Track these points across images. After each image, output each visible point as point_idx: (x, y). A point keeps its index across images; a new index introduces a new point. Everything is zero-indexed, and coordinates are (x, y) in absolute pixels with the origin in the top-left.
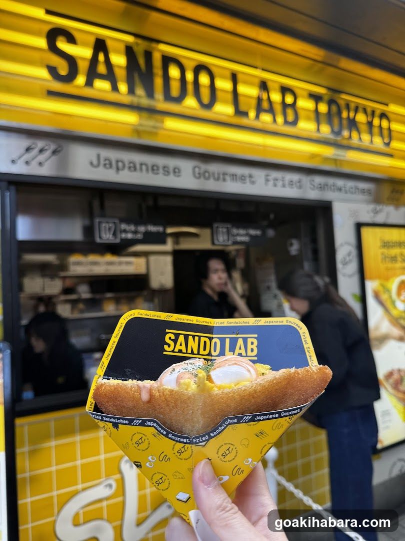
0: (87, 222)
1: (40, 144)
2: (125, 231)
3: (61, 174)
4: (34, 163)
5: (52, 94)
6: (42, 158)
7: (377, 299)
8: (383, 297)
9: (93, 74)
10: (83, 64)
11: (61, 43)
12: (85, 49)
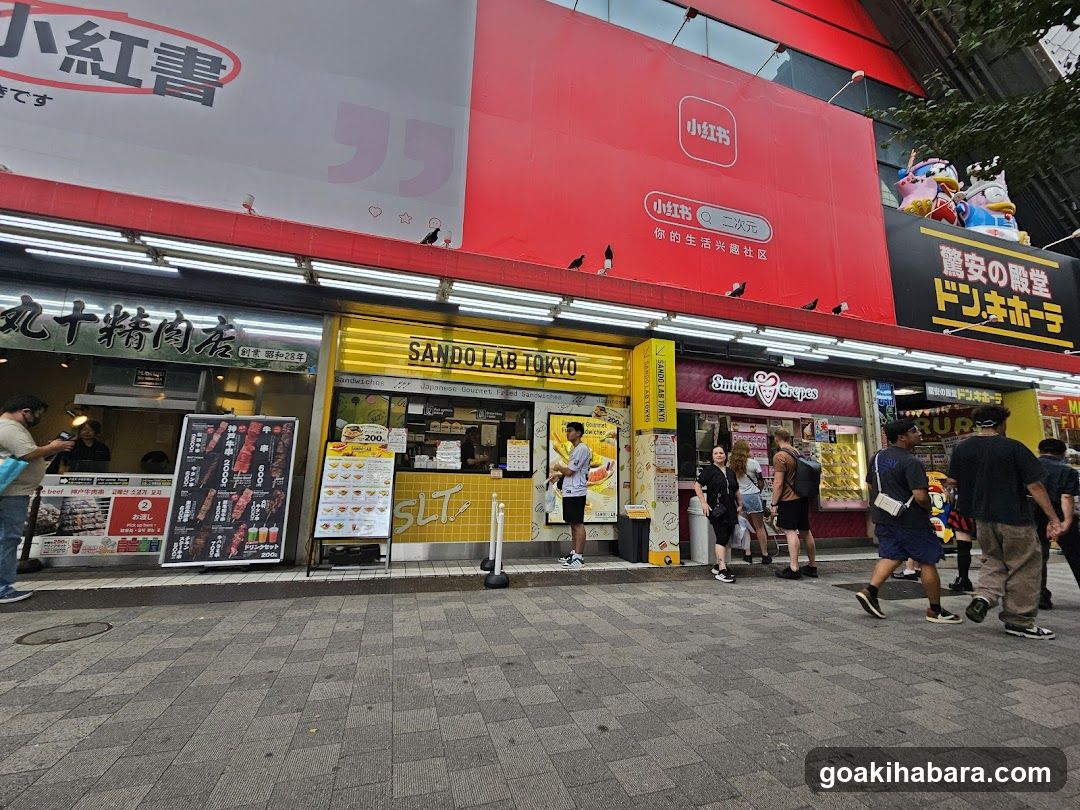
5: (410, 365)
7: (556, 450)
8: (561, 449)
9: (425, 356)
10: (422, 353)
11: (415, 347)
12: (423, 348)
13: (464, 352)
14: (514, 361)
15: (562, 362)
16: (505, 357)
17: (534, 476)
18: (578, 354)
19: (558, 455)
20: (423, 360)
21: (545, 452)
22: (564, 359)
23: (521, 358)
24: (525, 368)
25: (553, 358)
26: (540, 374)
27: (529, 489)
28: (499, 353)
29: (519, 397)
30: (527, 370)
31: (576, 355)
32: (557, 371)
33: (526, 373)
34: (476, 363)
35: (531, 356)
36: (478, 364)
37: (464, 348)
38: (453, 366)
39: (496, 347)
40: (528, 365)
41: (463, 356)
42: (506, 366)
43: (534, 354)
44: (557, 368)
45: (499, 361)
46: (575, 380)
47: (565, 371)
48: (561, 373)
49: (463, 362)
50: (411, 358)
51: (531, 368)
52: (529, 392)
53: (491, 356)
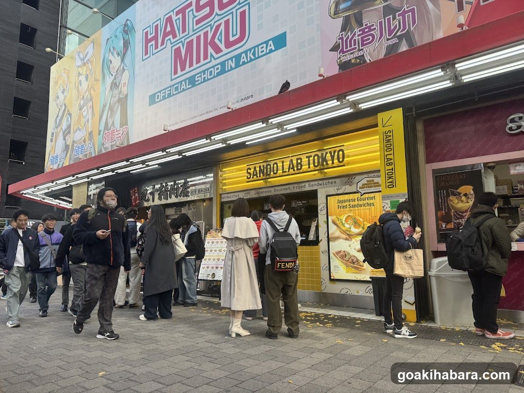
1: (247, 192)
4: (246, 196)
5: (247, 182)
7: (334, 223)
8: (338, 222)
9: (254, 175)
10: (252, 173)
11: (249, 171)
12: (252, 170)
13: (272, 166)
14: (300, 163)
15: (333, 154)
16: (295, 162)
17: (320, 244)
18: (345, 144)
19: (335, 227)
20: (253, 177)
21: (326, 225)
22: (335, 152)
23: (305, 160)
24: (307, 166)
25: (327, 153)
26: (317, 168)
27: (318, 253)
28: (291, 161)
29: (307, 188)
30: (309, 167)
31: (343, 145)
32: (330, 162)
33: (309, 170)
34: (279, 172)
35: (311, 156)
36: (280, 172)
37: (272, 164)
38: (268, 177)
39: (289, 157)
40: (309, 164)
41: (272, 169)
42: (296, 169)
43: (313, 154)
44: (330, 160)
45: (291, 167)
46: (344, 166)
47: (336, 161)
48: (333, 163)
49: (272, 173)
50: (248, 178)
51: (312, 166)
52: (313, 183)
53: (287, 164)
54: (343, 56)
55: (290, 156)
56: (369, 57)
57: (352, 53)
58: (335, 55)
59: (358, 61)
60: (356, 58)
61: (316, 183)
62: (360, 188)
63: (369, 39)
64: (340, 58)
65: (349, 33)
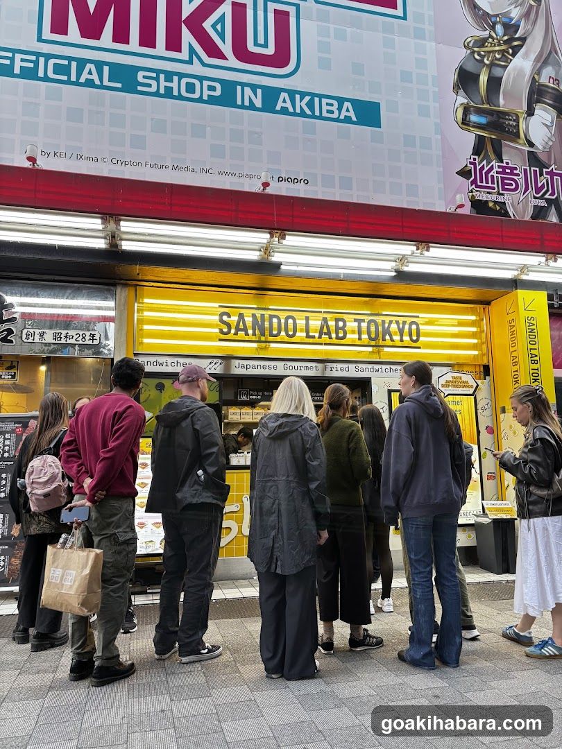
0: (236, 391)
1: (215, 361)
2: (252, 395)
3: (226, 373)
4: (213, 369)
5: (220, 340)
6: (216, 366)
9: (238, 329)
10: (234, 325)
11: (225, 318)
12: (235, 319)
13: (283, 321)
14: (343, 328)
15: (401, 326)
16: (332, 324)
18: (421, 315)
20: (236, 334)
22: (404, 323)
23: (352, 325)
24: (356, 336)
25: (391, 322)
26: (375, 343)
28: (325, 319)
29: (352, 372)
30: (360, 339)
31: (418, 317)
32: (397, 338)
33: (359, 342)
34: (298, 334)
35: (363, 321)
36: (301, 335)
37: (283, 315)
38: (271, 339)
39: (321, 312)
40: (360, 333)
41: (283, 326)
42: (334, 335)
43: (367, 318)
44: (396, 334)
45: (325, 330)
46: (419, 348)
47: (406, 338)
48: (402, 340)
49: (283, 333)
50: (222, 332)
51: (365, 336)
52: (364, 366)
53: (315, 324)
54: (477, 191)
55: (323, 310)
56: (512, 210)
57: (489, 193)
58: (465, 183)
59: (498, 208)
60: (495, 202)
61: (370, 366)
62: (443, 386)
63: (511, 185)
64: (472, 192)
65: (485, 162)
